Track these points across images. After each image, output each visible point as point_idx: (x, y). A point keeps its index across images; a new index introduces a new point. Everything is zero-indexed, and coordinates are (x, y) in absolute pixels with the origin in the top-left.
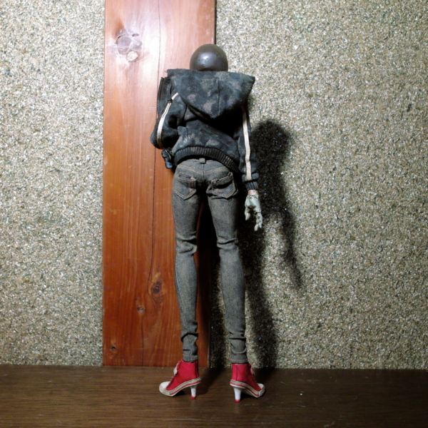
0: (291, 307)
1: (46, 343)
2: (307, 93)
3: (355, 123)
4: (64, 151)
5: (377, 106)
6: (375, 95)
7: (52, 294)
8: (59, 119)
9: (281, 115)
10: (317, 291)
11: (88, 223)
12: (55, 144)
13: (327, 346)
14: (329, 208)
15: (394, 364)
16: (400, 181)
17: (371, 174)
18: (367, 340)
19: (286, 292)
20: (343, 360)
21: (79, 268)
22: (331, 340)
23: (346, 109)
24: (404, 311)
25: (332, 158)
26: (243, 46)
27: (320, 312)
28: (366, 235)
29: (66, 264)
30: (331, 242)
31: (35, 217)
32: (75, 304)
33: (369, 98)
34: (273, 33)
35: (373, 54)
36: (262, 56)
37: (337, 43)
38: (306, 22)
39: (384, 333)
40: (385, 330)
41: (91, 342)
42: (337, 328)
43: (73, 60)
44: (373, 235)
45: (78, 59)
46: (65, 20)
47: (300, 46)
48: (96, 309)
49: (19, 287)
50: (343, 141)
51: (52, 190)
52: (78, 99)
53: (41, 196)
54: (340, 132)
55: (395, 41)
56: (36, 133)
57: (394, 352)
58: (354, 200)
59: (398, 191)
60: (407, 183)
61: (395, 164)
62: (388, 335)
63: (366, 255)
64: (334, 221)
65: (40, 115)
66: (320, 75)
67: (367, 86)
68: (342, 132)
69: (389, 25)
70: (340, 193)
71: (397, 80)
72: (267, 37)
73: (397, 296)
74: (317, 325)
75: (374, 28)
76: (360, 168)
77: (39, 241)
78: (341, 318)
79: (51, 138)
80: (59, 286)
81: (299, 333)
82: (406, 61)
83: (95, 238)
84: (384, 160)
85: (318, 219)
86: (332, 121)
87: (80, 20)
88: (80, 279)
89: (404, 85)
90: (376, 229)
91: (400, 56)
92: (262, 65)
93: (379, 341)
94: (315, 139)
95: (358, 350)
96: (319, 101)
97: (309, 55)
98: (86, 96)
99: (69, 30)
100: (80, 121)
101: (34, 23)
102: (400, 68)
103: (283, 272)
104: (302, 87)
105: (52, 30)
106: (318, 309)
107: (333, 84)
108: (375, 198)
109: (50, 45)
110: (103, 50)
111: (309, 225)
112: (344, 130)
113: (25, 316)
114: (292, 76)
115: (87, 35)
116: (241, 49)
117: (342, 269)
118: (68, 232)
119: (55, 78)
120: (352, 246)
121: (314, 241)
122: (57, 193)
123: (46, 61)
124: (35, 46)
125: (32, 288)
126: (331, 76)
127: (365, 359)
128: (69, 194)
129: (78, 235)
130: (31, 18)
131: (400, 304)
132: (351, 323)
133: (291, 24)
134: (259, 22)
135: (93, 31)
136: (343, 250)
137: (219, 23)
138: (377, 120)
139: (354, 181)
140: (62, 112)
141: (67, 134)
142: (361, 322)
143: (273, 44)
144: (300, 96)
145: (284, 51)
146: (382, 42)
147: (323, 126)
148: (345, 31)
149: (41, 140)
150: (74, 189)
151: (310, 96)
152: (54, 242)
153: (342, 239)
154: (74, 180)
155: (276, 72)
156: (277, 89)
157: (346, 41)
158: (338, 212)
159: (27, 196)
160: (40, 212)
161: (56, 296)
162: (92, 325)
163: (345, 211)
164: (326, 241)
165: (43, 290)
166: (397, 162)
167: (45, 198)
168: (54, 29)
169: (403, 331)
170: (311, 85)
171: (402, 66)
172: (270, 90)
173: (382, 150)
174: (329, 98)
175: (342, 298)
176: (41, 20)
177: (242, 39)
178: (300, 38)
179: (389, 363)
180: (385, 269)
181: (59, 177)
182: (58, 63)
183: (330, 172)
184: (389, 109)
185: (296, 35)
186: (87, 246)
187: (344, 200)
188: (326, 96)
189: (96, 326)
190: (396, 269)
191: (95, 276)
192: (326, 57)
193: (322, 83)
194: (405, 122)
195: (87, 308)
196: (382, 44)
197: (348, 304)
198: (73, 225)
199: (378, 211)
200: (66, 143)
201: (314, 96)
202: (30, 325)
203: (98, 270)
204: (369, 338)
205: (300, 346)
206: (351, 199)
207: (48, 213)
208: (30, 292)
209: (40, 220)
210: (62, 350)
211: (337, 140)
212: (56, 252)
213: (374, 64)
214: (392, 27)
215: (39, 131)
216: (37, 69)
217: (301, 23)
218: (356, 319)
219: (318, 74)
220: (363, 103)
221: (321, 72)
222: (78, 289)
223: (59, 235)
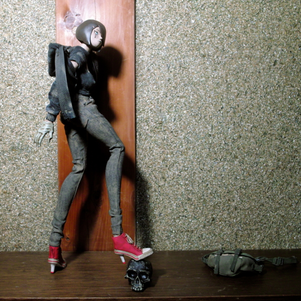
0: (193, 207)
1: (20, 236)
2: (202, 54)
3: (236, 74)
4: (29, 99)
5: (252, 62)
6: (250, 55)
7: (23, 201)
8: (25, 76)
9: (183, 70)
10: (212, 195)
11: (47, 150)
12: (23, 94)
13: (219, 234)
14: (219, 136)
15: (266, 245)
16: (269, 116)
17: (248, 111)
18: (247, 229)
19: (189, 196)
20: (231, 244)
21: (42, 182)
22: (221, 230)
23: (230, 65)
24: (273, 208)
25: (220, 100)
26: (155, 21)
27: (213, 210)
28: (245, 155)
29: (32, 179)
30: (221, 160)
31: (10, 147)
32: (40, 208)
33: (246, 57)
34: (177, 11)
35: (249, 25)
36: (169, 28)
37: (222, 17)
38: (200, 3)
39: (260, 224)
40: (260, 222)
42: (225, 221)
43: (34, 34)
44: (250, 155)
45: (38, 34)
46: (27, 5)
47: (196, 20)
50: (228, 87)
51: (21, 128)
52: (38, 62)
53: (13, 132)
54: (225, 81)
55: (264, 15)
56: (9, 87)
57: (267, 237)
58: (237, 130)
59: (268, 123)
60: (274, 117)
61: (265, 103)
62: (262, 226)
63: (246, 169)
64: (222, 145)
65: (11, 74)
66: (211, 41)
67: (244, 48)
68: (227, 81)
69: (260, 4)
70: (227, 125)
71: (266, 43)
72: (172, 14)
73: (268, 197)
74: (212, 219)
75: (249, 6)
76: (241, 107)
77: (13, 164)
78: (229, 214)
79: (19, 90)
80: (28, 195)
81: (199, 225)
82: (272, 29)
83: (53, 161)
84: (258, 101)
85: (211, 144)
86: (220, 74)
87: (38, 5)
88: (43, 190)
89: (271, 46)
90: (252, 150)
91: (268, 26)
92: (169, 35)
93: (256, 230)
94: (208, 87)
95: (241, 236)
96: (211, 60)
97: (203, 27)
98: (44, 60)
99: (30, 12)
100: (40, 78)
101: (5, 8)
102: (268, 35)
103: (187, 182)
104: (198, 50)
105: (18, 13)
106: (212, 208)
107: (220, 47)
108: (251, 128)
109: (17, 24)
110: (55, 26)
111: (205, 149)
112: (228, 80)
113: (4, 217)
114: (191, 42)
115: (44, 16)
116: (154, 24)
117: (229, 179)
118: (33, 157)
119: (21, 47)
120: (236, 163)
121: (208, 160)
122: (25, 129)
123: (14, 35)
124: (6, 25)
125: (9, 197)
126: (219, 42)
127: (246, 243)
128: (34, 130)
129: (40, 159)
130: (3, 4)
131: (270, 203)
132: (236, 217)
133: (189, 5)
134: (166, 4)
135: (47, 13)
136: (229, 165)
137: (138, 5)
138: (252, 73)
139: (236, 116)
140: (27, 72)
141: (31, 87)
142: (243, 216)
143: (177, 19)
144: (196, 56)
145: (185, 24)
146: (255, 16)
147: (213, 77)
148: (228, 9)
149: (12, 92)
150: (37, 126)
151: (204, 56)
152: (23, 164)
153: (229, 158)
154: (37, 120)
155: (179, 39)
156: (180, 52)
157: (229, 16)
158: (225, 138)
159: (4, 132)
160: (13, 143)
161: (26, 202)
163: (230, 138)
164: (217, 160)
165: (17, 199)
166: (267, 102)
167: (16, 133)
168: (20, 12)
169: (273, 222)
170: (204, 48)
171: (270, 33)
172: (175, 53)
173: (256, 94)
174: (217, 57)
175: (229, 200)
176: (10, 6)
177: (155, 16)
178: (196, 15)
179: (263, 245)
180: (260, 179)
181: (26, 118)
182: (23, 36)
183: (219, 110)
184: (260, 64)
185: (193, 12)
186: (47, 166)
187: (229, 130)
188: (216, 56)
190: (267, 178)
191: (53, 188)
192: (215, 28)
193: (212, 47)
194: (272, 73)
195: (48, 210)
196: (255, 18)
197: (233, 204)
198: (37, 152)
199: (254, 137)
200: (30, 93)
201: (207, 56)
202: (8, 224)
203: (55, 184)
204: (249, 227)
205: (200, 235)
206: (234, 129)
207: (19, 144)
208: (8, 200)
209: (13, 149)
210: (31, 241)
211: (224, 87)
212: (25, 172)
213: (250, 32)
214: (262, 5)
215: (11, 85)
216: (8, 41)
217: (196, 4)
218: (239, 214)
219: (209, 40)
220: (242, 61)
221: (211, 39)
222: (41, 198)
223: (27, 159)
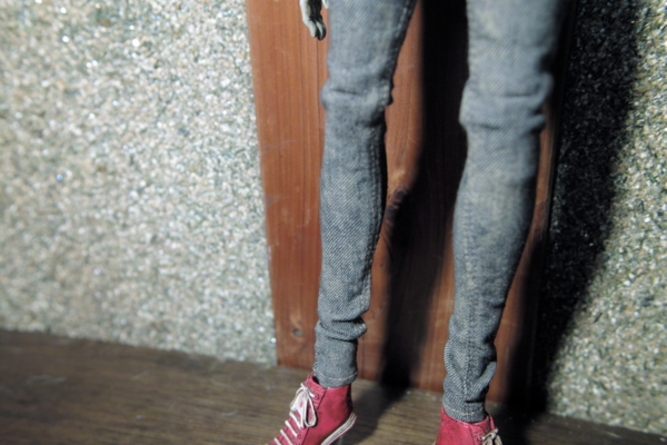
1: (162, 300)
7: (159, 200)
11: (217, 26)
21: (210, 143)
29: (179, 132)
31: (88, 9)
41: (253, 308)
48: (257, 241)
49: (89, 181)
80: (171, 185)
83: (239, 70)
88: (215, 170)
113: (112, 242)
118: (172, 53)
125: (115, 185)
152: (143, 77)
161: (169, 205)
162: (252, 274)
165: (140, 191)
186: (223, 89)
189: (260, 275)
191: (249, 165)
195: (238, 235)
198: (181, 32)
202: (125, 263)
203: (253, 152)
208: (113, 193)
209: (100, 17)
212: (152, 105)
222: (214, 194)
223: (153, 61)
